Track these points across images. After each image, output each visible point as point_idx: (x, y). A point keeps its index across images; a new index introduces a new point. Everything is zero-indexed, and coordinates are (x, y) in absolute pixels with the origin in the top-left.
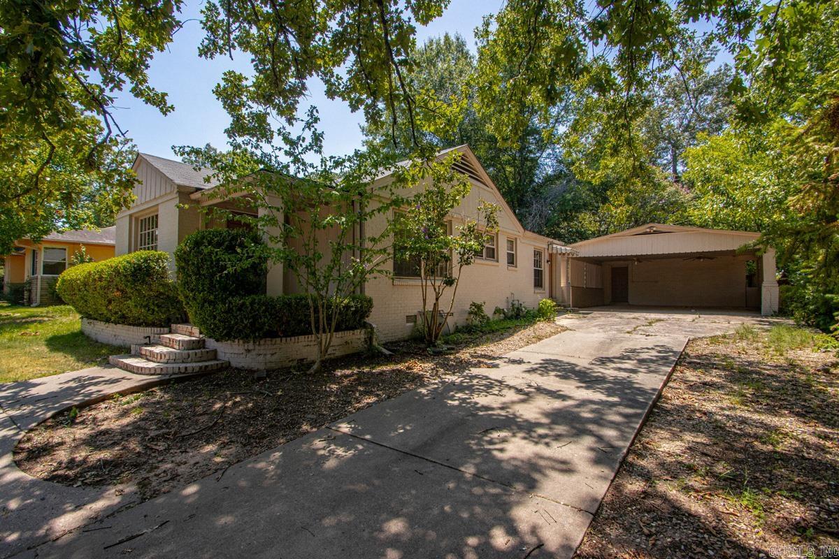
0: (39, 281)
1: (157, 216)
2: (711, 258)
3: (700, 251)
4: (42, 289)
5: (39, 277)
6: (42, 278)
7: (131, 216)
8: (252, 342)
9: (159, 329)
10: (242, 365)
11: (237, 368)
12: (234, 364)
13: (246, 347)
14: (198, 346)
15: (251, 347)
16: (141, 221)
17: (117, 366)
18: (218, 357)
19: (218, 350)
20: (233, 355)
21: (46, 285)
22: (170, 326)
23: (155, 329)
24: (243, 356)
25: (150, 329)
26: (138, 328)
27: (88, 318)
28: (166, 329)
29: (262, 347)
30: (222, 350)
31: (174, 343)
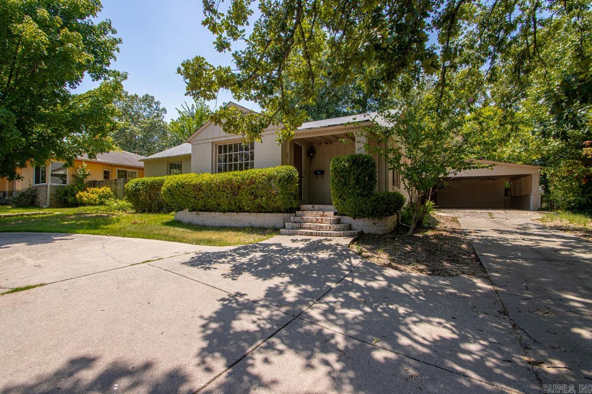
0: (49, 188)
2: (494, 180)
3: (483, 175)
4: (51, 194)
5: (49, 185)
6: (51, 186)
7: (212, 143)
8: (376, 219)
9: (288, 214)
10: (371, 232)
11: (369, 234)
12: (366, 231)
13: (374, 222)
14: (338, 222)
15: (376, 222)
16: (219, 146)
17: (294, 234)
18: (352, 228)
19: (352, 224)
20: (364, 226)
21: (54, 192)
22: (295, 212)
23: (286, 214)
24: (371, 227)
25: (282, 214)
26: (271, 214)
27: (192, 211)
28: (293, 214)
29: (381, 222)
30: (356, 224)
31: (324, 220)
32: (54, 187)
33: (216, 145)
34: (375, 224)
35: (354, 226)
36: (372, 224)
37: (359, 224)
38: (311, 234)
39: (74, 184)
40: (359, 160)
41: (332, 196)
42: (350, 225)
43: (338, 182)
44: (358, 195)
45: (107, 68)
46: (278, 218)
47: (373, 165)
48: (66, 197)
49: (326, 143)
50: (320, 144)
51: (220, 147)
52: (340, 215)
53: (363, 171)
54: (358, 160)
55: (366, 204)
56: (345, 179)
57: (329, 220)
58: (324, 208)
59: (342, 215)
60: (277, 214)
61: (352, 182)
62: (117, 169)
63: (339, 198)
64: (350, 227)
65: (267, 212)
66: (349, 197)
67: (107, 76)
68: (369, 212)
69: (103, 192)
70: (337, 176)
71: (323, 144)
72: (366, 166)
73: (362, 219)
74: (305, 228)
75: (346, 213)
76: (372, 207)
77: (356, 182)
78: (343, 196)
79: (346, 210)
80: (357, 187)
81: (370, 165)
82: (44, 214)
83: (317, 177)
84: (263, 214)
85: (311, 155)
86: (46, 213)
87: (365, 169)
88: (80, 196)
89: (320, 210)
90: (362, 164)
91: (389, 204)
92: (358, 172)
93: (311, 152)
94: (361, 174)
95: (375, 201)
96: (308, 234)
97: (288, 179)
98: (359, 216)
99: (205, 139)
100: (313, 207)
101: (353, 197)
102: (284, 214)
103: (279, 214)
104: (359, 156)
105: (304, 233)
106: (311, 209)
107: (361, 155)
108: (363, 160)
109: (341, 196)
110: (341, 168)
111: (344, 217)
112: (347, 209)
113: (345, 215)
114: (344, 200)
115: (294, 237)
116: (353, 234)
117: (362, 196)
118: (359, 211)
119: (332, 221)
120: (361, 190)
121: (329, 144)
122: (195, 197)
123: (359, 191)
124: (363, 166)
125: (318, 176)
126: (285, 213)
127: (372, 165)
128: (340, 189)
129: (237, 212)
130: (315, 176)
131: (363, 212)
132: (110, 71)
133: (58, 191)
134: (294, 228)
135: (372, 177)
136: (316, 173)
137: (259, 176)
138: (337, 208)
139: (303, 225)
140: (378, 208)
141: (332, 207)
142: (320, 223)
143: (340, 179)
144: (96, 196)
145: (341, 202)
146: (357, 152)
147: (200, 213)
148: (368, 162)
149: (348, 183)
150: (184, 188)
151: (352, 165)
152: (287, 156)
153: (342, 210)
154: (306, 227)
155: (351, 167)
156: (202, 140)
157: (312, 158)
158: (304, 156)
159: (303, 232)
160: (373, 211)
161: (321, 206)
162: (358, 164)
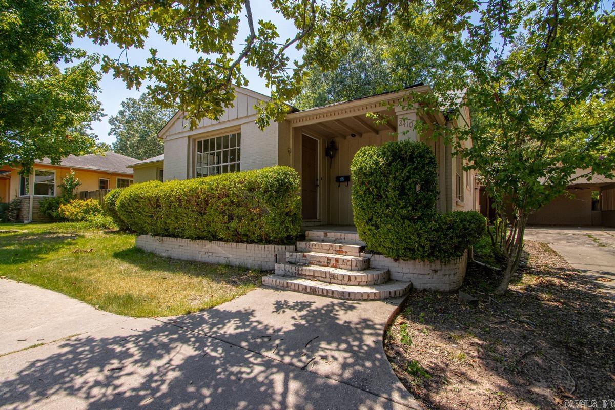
0: (31, 200)
1: (239, 134)
2: (582, 189)
4: (33, 207)
5: (31, 197)
6: (34, 198)
7: (189, 137)
8: (438, 262)
9: (284, 247)
10: (428, 286)
11: (425, 290)
12: (418, 285)
13: (433, 268)
14: (366, 266)
15: (438, 267)
16: (198, 142)
17: (284, 288)
18: (393, 277)
19: (392, 270)
20: (415, 276)
21: (37, 204)
22: (295, 244)
23: (280, 247)
24: (429, 276)
25: (273, 246)
26: (256, 246)
27: (155, 235)
28: (292, 247)
29: (448, 267)
30: (399, 270)
31: (340, 262)
32: (39, 198)
33: (194, 140)
34: (436, 271)
35: (395, 275)
36: (431, 272)
37: (404, 271)
38: (313, 291)
39: (60, 195)
40: (406, 154)
41: (355, 220)
42: (389, 272)
43: (365, 194)
44: (403, 218)
45: (68, 46)
46: (266, 252)
47: (432, 162)
48: (50, 211)
49: (353, 136)
50: (345, 137)
51: (200, 143)
52: (369, 252)
53: (413, 174)
54: (403, 152)
55: (419, 235)
56: (379, 188)
57: (349, 263)
58: (343, 237)
59: (373, 252)
60: (266, 246)
61: (392, 194)
62: (117, 178)
63: (367, 223)
64: (388, 278)
65: (252, 242)
66: (386, 223)
67: (68, 57)
68: (425, 251)
69: (87, 205)
70: (363, 183)
71: (349, 137)
72: (418, 163)
73: (412, 262)
74: (306, 275)
75: (380, 249)
76: (432, 241)
77: (399, 195)
78: (374, 219)
79: (380, 245)
80: (402, 203)
81: (427, 161)
82: (6, 232)
83: (339, 186)
84: (244, 245)
85: (331, 153)
86: (9, 232)
87: (415, 168)
88: (62, 209)
89: (335, 241)
90: (411, 160)
91: (464, 236)
92: (403, 175)
93: (331, 149)
94: (408, 178)
95: (436, 230)
96: (309, 290)
97: (279, 188)
98: (405, 256)
99: (179, 133)
100: (326, 235)
101: (393, 222)
102: (276, 247)
103: (269, 246)
104: (405, 145)
105: (301, 289)
106: (322, 238)
107: (407, 144)
108: (413, 153)
109: (371, 220)
110: (371, 168)
111: (377, 256)
112: (382, 244)
113: (379, 253)
114: (377, 227)
115: (282, 296)
116: (393, 295)
117: (410, 219)
118: (405, 249)
119: (354, 264)
120: (410, 208)
121: (357, 137)
122: (152, 216)
123: (405, 211)
124: (413, 163)
125: (341, 184)
126: (278, 244)
127: (430, 163)
128: (368, 207)
129: (210, 240)
130: (338, 184)
131: (412, 250)
132: (73, 50)
133: (41, 204)
134: (288, 274)
135: (428, 184)
136: (338, 179)
137: (235, 184)
138: (364, 240)
139: (302, 270)
140: (444, 244)
141: (356, 237)
142: (333, 266)
143: (368, 189)
144: (78, 210)
145: (370, 230)
146: (401, 138)
147: (165, 238)
148: (421, 156)
149: (384, 196)
150: (138, 202)
151: (392, 161)
152: (289, 152)
153: (372, 245)
154: (307, 273)
155: (390, 165)
156: (176, 134)
157: (331, 157)
158: (320, 156)
159: (299, 285)
160: (433, 248)
161: (338, 235)
162: (403, 159)
